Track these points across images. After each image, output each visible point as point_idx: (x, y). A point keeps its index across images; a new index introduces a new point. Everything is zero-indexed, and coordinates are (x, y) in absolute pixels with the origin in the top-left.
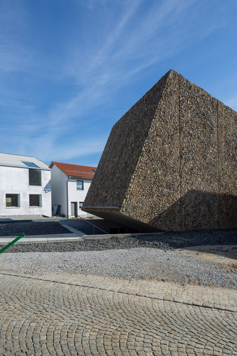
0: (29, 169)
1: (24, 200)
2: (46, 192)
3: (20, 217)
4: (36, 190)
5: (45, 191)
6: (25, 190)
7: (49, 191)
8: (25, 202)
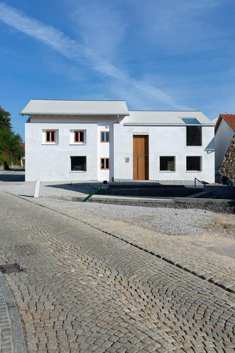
0: (187, 127)
1: (181, 163)
2: (208, 153)
3: (175, 182)
4: (194, 151)
5: (207, 151)
6: (181, 151)
7: (213, 151)
8: (181, 165)
